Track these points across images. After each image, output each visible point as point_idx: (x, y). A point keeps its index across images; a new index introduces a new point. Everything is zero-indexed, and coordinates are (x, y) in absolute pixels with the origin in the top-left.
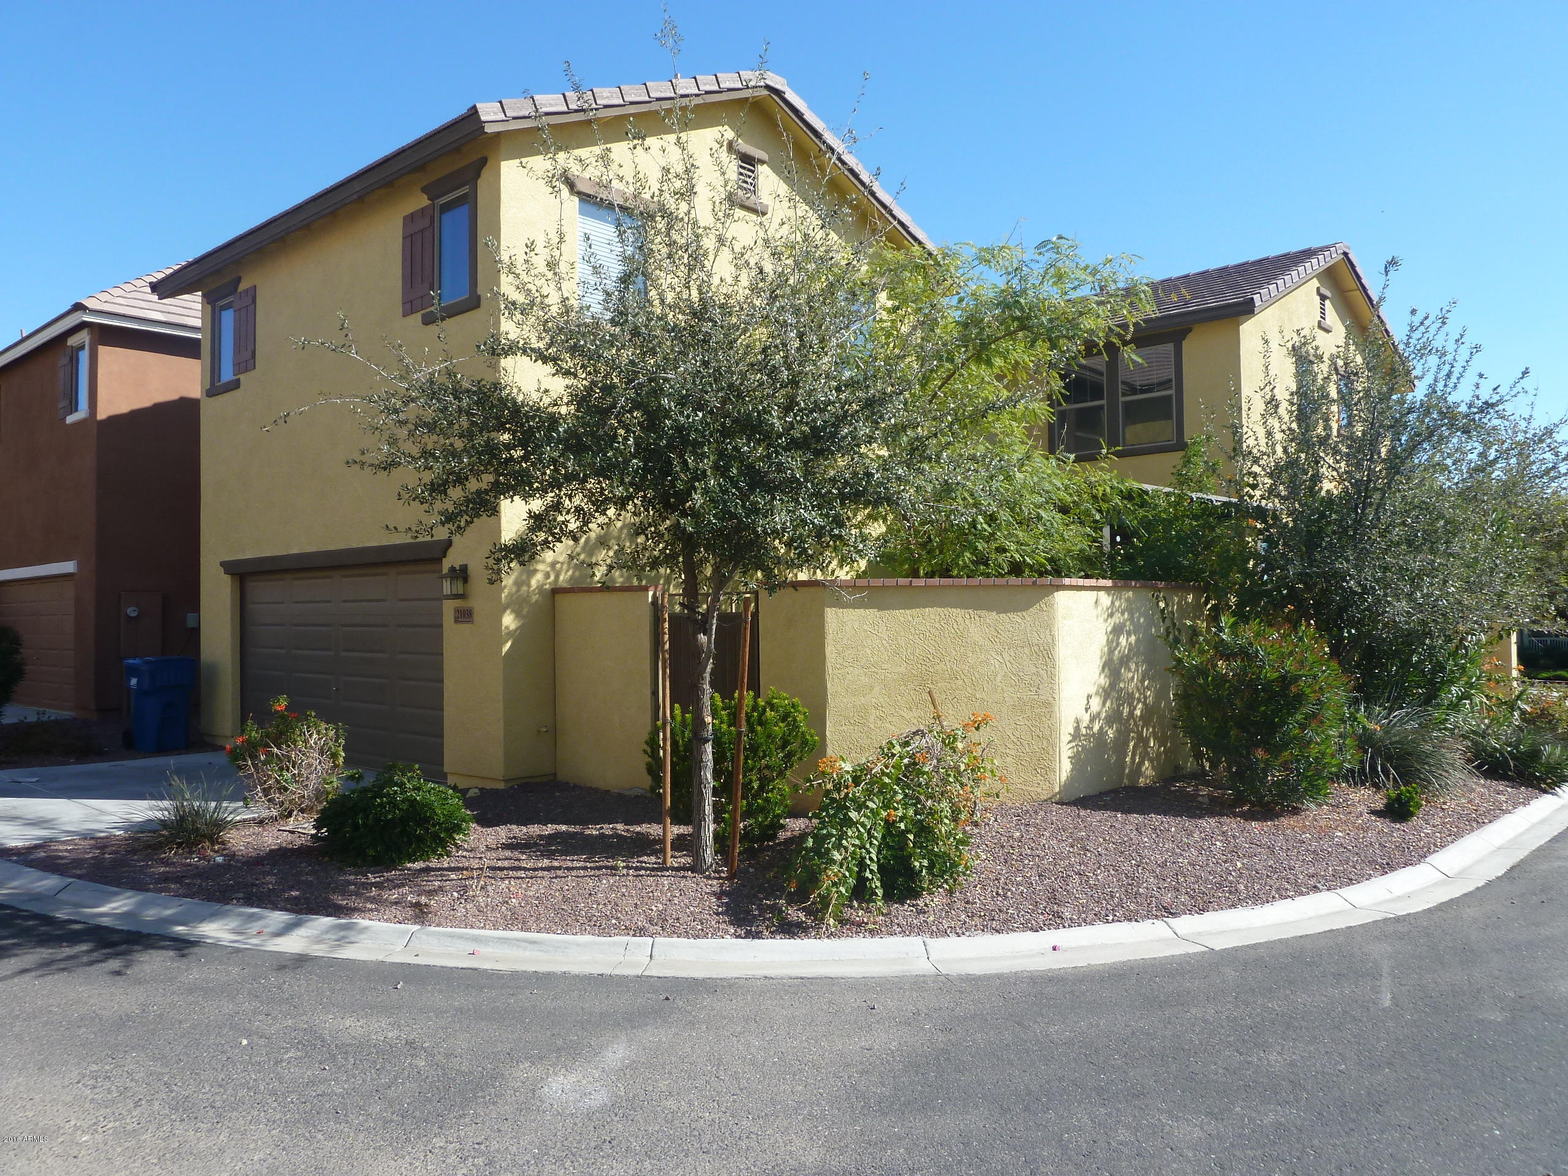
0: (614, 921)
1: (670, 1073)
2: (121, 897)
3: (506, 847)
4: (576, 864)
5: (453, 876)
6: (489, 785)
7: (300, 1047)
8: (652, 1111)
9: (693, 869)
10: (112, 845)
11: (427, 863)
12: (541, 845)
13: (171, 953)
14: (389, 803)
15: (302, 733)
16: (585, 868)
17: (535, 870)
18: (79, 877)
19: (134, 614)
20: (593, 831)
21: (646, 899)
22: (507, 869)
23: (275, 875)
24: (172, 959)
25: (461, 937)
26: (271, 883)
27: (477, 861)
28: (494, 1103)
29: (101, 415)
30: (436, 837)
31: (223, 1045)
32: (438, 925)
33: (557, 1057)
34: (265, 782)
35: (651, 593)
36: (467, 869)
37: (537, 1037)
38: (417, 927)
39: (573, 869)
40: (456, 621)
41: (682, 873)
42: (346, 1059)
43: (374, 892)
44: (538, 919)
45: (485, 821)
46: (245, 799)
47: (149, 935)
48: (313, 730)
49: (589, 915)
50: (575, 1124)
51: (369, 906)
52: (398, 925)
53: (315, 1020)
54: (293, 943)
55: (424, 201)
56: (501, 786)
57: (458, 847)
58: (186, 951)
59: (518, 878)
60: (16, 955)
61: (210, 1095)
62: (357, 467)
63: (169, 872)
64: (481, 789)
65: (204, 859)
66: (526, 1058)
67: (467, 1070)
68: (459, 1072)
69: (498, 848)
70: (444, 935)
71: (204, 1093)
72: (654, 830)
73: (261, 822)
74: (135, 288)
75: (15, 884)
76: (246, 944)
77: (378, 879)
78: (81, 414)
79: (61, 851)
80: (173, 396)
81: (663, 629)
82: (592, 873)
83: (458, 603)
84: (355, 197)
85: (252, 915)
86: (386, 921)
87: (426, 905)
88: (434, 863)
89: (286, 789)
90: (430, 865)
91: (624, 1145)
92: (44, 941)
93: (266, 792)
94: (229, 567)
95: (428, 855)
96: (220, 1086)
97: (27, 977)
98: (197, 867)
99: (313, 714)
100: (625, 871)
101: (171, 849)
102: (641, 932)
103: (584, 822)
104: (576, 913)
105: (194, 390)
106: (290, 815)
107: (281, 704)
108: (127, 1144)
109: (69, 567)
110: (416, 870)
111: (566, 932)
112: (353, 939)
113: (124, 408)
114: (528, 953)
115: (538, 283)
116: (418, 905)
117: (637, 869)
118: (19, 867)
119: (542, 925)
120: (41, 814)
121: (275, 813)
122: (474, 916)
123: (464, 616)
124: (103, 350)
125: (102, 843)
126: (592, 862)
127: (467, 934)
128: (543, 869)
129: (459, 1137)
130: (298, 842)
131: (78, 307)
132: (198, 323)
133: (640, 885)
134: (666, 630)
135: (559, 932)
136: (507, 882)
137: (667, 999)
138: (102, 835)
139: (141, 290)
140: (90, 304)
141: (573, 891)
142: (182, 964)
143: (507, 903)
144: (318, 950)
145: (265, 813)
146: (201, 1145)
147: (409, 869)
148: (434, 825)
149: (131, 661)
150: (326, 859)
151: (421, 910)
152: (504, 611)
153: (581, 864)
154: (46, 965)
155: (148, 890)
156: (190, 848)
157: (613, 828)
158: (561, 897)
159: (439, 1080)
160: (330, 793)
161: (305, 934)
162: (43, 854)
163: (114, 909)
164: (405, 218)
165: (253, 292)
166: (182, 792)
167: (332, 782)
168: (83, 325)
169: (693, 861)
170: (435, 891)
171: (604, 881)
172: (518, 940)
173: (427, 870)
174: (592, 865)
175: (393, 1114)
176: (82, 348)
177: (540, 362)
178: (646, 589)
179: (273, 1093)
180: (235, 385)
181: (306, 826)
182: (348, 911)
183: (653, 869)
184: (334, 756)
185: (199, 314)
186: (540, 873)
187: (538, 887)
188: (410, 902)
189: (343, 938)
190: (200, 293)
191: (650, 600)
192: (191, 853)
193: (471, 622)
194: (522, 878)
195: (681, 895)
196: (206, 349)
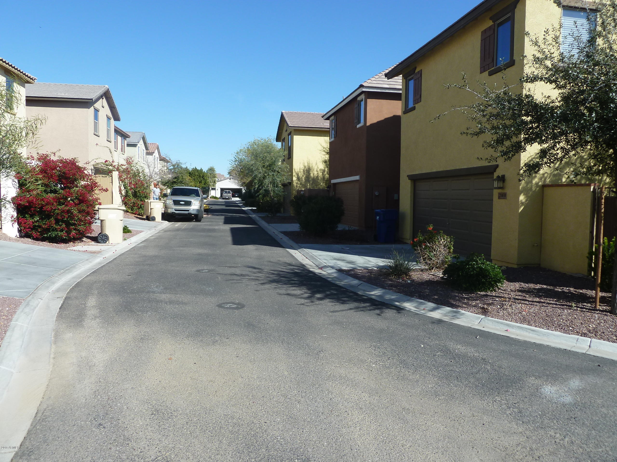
0: (571, 328)
1: (603, 397)
2: (378, 290)
3: (519, 291)
4: (551, 302)
5: (497, 299)
6: (510, 266)
7: (442, 352)
8: (595, 411)
9: (611, 312)
10: (374, 272)
11: (486, 293)
12: (535, 292)
13: (395, 311)
14: (472, 268)
15: (438, 239)
16: (556, 304)
17: (533, 302)
18: (364, 281)
19: (377, 194)
20: (559, 289)
21: (586, 321)
22: (520, 300)
23: (428, 289)
24: (395, 313)
25: (502, 323)
26: (427, 292)
27: (507, 295)
28: (520, 390)
29: (368, 124)
30: (490, 283)
31: (415, 345)
32: (492, 317)
33: (547, 379)
34: (424, 256)
35: (592, 187)
36: (503, 297)
37: (537, 368)
38: (483, 317)
39: (551, 304)
40: (499, 198)
41: (605, 313)
42: (459, 360)
43: (466, 301)
44: (535, 322)
45: (510, 280)
46: (416, 262)
47: (387, 304)
48: (442, 238)
49: (559, 324)
50: (557, 407)
51: (464, 306)
52: (476, 315)
53: (446, 343)
54: (437, 315)
55: (491, 23)
56: (515, 266)
57: (499, 289)
58: (400, 311)
59: (526, 304)
60: (348, 304)
61: (412, 361)
62: (465, 135)
63: (392, 284)
64: (507, 267)
65: (404, 280)
66: (533, 376)
67: (508, 375)
68: (504, 374)
69: (516, 291)
70: (495, 321)
71: (410, 360)
72: (591, 293)
73: (422, 270)
74: (379, 77)
75: (346, 281)
76: (420, 312)
77: (467, 296)
78: (361, 124)
79: (358, 272)
80: (391, 115)
81: (602, 202)
82: (560, 307)
83: (500, 191)
84: (462, 27)
85: (422, 302)
86: (471, 312)
87: (486, 308)
88: (489, 293)
89: (431, 259)
90: (488, 294)
91: (581, 421)
92: (356, 300)
93: (424, 259)
94: (410, 177)
95: (486, 290)
96: (415, 359)
97: (352, 311)
98: (402, 283)
99: (442, 232)
100: (576, 308)
101: (393, 276)
102: (585, 335)
103: (555, 286)
104: (553, 322)
105: (399, 112)
106: (432, 269)
107: (431, 228)
108: (387, 371)
109: (357, 178)
110: (482, 295)
111: (548, 329)
112: (458, 317)
113: (375, 121)
114: (531, 335)
115: (549, 48)
116: (483, 308)
117: (581, 308)
118: (346, 276)
119: (537, 325)
120: (351, 260)
121: (427, 267)
122: (507, 316)
123: (503, 196)
124: (369, 100)
125: (370, 271)
126: (559, 302)
127: (504, 323)
128: (536, 302)
129: (506, 399)
130: (436, 279)
131: (361, 86)
132: (401, 87)
133: (583, 315)
134: (603, 203)
135: (545, 328)
136: (520, 305)
137: (599, 366)
138: (370, 269)
139: (381, 77)
140: (365, 84)
141: (551, 313)
142: (399, 315)
143: (521, 313)
144: (446, 319)
145: (423, 267)
146: (411, 377)
147: (479, 294)
148: (489, 279)
149: (377, 210)
150: (447, 286)
151: (485, 311)
152: (521, 194)
153: (554, 302)
154: (357, 308)
155: (386, 289)
156: (399, 276)
157: (568, 289)
158: (545, 315)
159: (496, 376)
160: (447, 262)
161: (440, 312)
162: (353, 273)
163: (376, 293)
164: (482, 32)
165: (420, 72)
166: (396, 257)
167: (448, 258)
168: (363, 92)
169: (611, 309)
170: (490, 304)
171: (566, 311)
172: (526, 329)
173: (486, 296)
174: (559, 303)
175: (479, 383)
176: (362, 100)
177: (548, 83)
178: (589, 185)
179: (434, 365)
180: (414, 109)
181: (438, 273)
182: (456, 307)
183: (590, 309)
184: (449, 248)
185: (401, 84)
186: (535, 304)
187: (535, 309)
188: (480, 307)
189: (455, 316)
190: (401, 76)
191: (592, 190)
192: (399, 278)
193: (506, 199)
194: (527, 304)
195: (605, 322)
196: (403, 97)
